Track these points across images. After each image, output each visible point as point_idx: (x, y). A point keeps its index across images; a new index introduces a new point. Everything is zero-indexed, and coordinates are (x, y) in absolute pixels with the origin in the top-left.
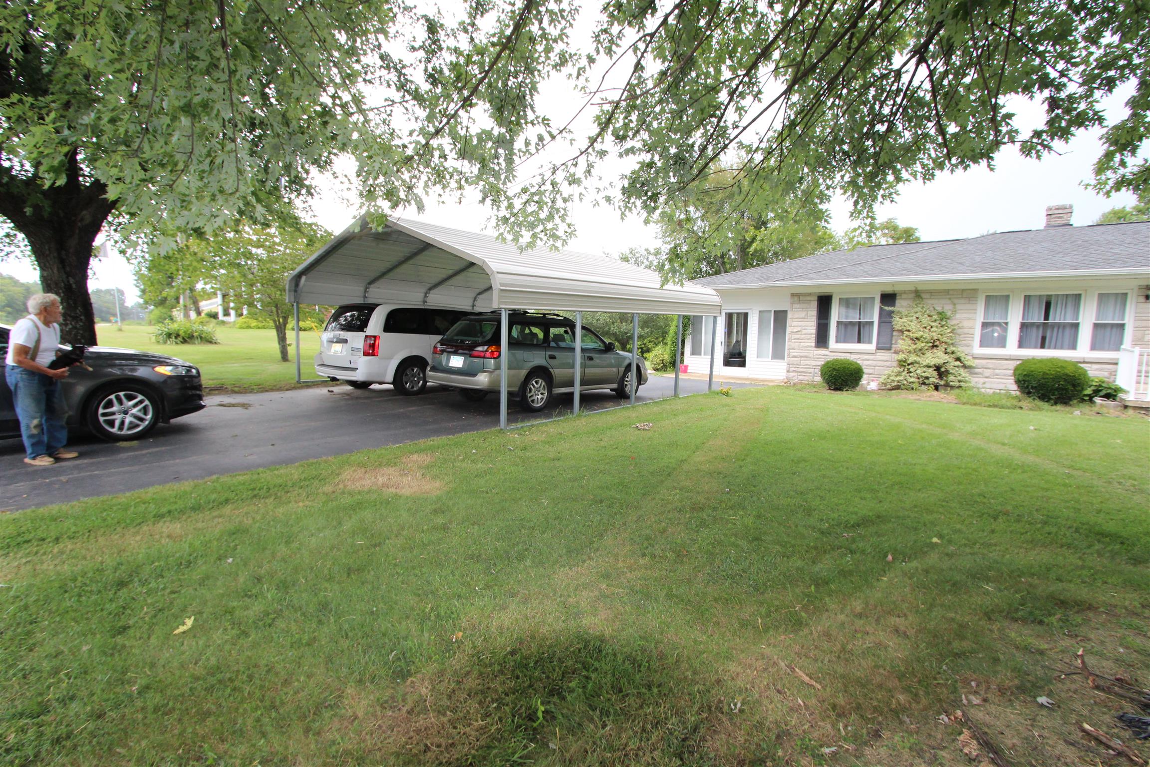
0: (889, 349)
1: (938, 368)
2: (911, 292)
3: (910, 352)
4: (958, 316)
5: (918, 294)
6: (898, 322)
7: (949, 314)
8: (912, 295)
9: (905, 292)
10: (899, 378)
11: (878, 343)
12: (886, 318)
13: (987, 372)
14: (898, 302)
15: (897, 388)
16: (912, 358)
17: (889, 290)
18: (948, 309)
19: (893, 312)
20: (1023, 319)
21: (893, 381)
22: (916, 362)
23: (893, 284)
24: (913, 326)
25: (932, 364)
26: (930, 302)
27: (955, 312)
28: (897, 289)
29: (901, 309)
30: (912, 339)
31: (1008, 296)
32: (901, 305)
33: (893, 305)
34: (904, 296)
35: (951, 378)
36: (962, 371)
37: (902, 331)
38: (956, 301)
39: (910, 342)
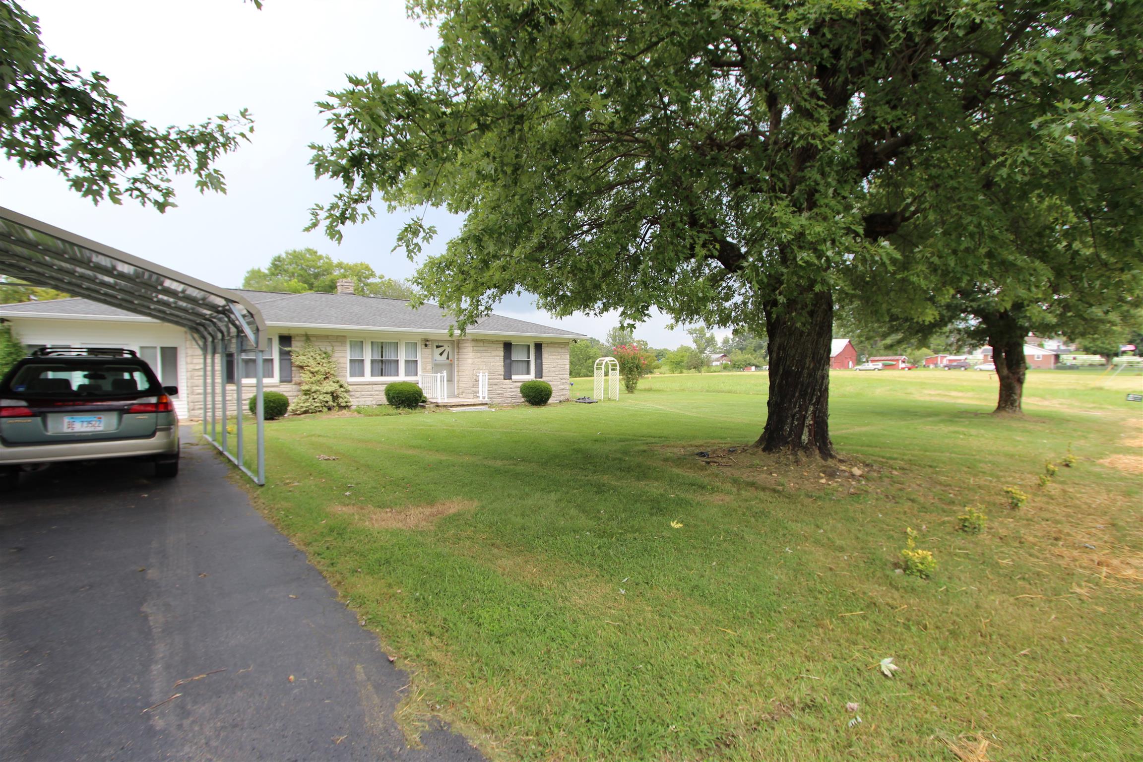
0: (290, 381)
1: (332, 393)
2: (302, 335)
3: (312, 383)
4: (336, 355)
5: (308, 337)
6: (298, 360)
7: (330, 352)
8: (304, 338)
9: (298, 335)
10: (306, 404)
11: (281, 377)
12: (285, 355)
13: (358, 394)
14: (294, 343)
15: (306, 412)
16: (314, 388)
17: (285, 333)
18: (329, 349)
19: (290, 351)
20: (372, 356)
21: (302, 407)
22: (318, 391)
23: (289, 328)
24: (312, 362)
25: (329, 391)
26: (317, 344)
27: (333, 351)
28: (292, 333)
29: (297, 349)
30: (312, 373)
31: (362, 342)
32: (296, 346)
33: (290, 346)
34: (297, 338)
35: (340, 400)
36: (345, 394)
37: (302, 367)
38: (334, 344)
39: (311, 375)
